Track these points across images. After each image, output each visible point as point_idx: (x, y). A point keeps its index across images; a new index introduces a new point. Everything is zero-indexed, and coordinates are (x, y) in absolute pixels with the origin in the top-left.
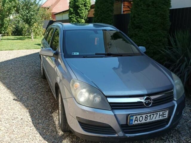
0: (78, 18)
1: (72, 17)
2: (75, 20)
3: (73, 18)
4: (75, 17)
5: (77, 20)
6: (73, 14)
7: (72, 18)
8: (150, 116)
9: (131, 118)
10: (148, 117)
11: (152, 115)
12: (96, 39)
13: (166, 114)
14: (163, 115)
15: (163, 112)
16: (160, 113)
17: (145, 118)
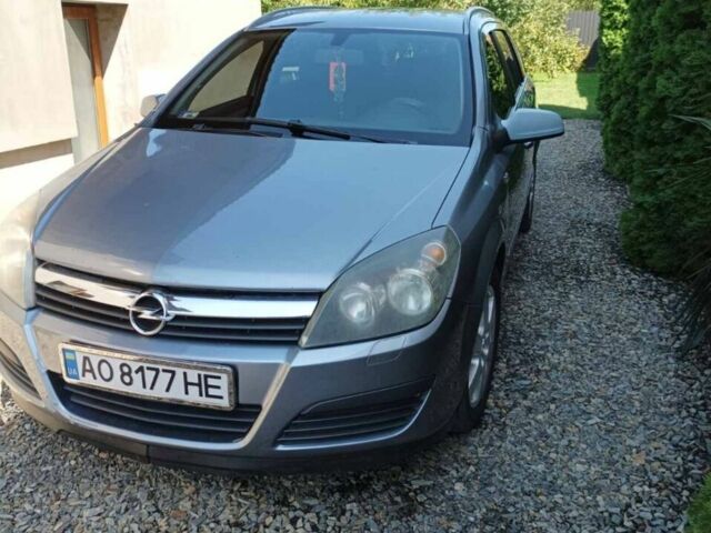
8: (140, 373)
9: (69, 356)
10: (133, 374)
11: (148, 368)
12: (333, 65)
13: (218, 387)
14: (204, 386)
15: (203, 373)
16: (185, 374)
17: (120, 373)
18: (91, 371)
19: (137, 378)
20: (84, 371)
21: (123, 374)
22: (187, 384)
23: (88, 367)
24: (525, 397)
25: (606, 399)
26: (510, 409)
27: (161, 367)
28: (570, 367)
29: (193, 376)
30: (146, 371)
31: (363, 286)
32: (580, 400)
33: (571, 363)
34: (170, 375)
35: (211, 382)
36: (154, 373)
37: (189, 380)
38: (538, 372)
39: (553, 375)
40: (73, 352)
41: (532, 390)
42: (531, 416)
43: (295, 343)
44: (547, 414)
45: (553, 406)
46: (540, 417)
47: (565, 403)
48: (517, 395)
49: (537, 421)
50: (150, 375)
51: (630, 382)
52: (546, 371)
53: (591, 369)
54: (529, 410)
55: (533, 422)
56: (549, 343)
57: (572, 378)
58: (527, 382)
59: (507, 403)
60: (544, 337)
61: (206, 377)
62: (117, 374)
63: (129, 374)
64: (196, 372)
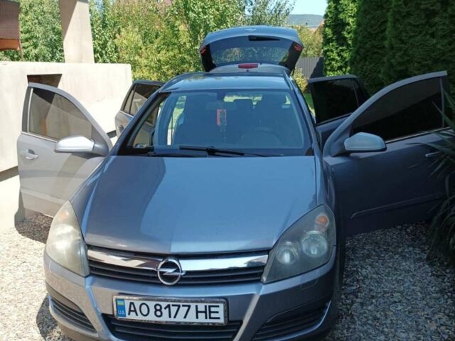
0: (342, 51)
1: (328, 51)
2: (337, 58)
3: (332, 51)
4: (337, 48)
5: (342, 57)
6: (332, 42)
7: (328, 53)
8: (167, 309)
9: (120, 303)
10: (163, 310)
11: (173, 305)
12: (219, 111)
13: (217, 312)
14: (208, 312)
15: (208, 305)
16: (197, 306)
17: (154, 310)
18: (135, 311)
19: (165, 312)
20: (130, 311)
21: (156, 310)
22: (197, 312)
23: (132, 309)
24: (357, 297)
25: (402, 293)
26: (351, 305)
27: (181, 304)
28: (374, 276)
29: (201, 307)
30: (172, 307)
31: (289, 243)
32: (388, 295)
33: (374, 273)
34: (187, 308)
35: (213, 309)
36: (177, 308)
37: (199, 310)
38: (358, 280)
39: (367, 282)
40: (123, 300)
41: (358, 292)
42: (365, 307)
43: (259, 281)
44: (373, 306)
45: (374, 301)
46: (369, 308)
47: (380, 297)
48: (351, 296)
49: (369, 311)
50: (174, 310)
51: (410, 282)
52: (363, 280)
53: (386, 276)
54: (362, 304)
55: (367, 312)
56: (356, 263)
57: (377, 282)
58: (355, 288)
59: (348, 302)
60: (352, 259)
61: (210, 307)
62: (152, 310)
63: (160, 310)
64: (204, 304)
